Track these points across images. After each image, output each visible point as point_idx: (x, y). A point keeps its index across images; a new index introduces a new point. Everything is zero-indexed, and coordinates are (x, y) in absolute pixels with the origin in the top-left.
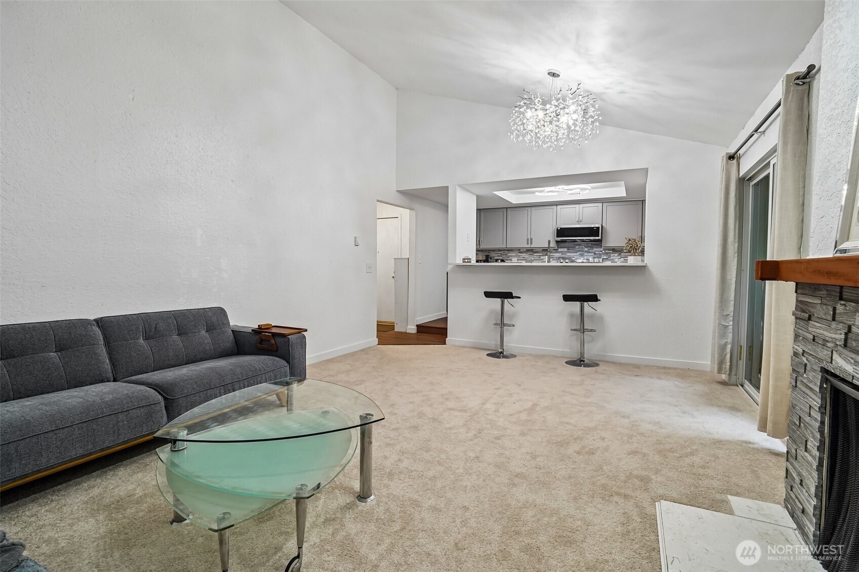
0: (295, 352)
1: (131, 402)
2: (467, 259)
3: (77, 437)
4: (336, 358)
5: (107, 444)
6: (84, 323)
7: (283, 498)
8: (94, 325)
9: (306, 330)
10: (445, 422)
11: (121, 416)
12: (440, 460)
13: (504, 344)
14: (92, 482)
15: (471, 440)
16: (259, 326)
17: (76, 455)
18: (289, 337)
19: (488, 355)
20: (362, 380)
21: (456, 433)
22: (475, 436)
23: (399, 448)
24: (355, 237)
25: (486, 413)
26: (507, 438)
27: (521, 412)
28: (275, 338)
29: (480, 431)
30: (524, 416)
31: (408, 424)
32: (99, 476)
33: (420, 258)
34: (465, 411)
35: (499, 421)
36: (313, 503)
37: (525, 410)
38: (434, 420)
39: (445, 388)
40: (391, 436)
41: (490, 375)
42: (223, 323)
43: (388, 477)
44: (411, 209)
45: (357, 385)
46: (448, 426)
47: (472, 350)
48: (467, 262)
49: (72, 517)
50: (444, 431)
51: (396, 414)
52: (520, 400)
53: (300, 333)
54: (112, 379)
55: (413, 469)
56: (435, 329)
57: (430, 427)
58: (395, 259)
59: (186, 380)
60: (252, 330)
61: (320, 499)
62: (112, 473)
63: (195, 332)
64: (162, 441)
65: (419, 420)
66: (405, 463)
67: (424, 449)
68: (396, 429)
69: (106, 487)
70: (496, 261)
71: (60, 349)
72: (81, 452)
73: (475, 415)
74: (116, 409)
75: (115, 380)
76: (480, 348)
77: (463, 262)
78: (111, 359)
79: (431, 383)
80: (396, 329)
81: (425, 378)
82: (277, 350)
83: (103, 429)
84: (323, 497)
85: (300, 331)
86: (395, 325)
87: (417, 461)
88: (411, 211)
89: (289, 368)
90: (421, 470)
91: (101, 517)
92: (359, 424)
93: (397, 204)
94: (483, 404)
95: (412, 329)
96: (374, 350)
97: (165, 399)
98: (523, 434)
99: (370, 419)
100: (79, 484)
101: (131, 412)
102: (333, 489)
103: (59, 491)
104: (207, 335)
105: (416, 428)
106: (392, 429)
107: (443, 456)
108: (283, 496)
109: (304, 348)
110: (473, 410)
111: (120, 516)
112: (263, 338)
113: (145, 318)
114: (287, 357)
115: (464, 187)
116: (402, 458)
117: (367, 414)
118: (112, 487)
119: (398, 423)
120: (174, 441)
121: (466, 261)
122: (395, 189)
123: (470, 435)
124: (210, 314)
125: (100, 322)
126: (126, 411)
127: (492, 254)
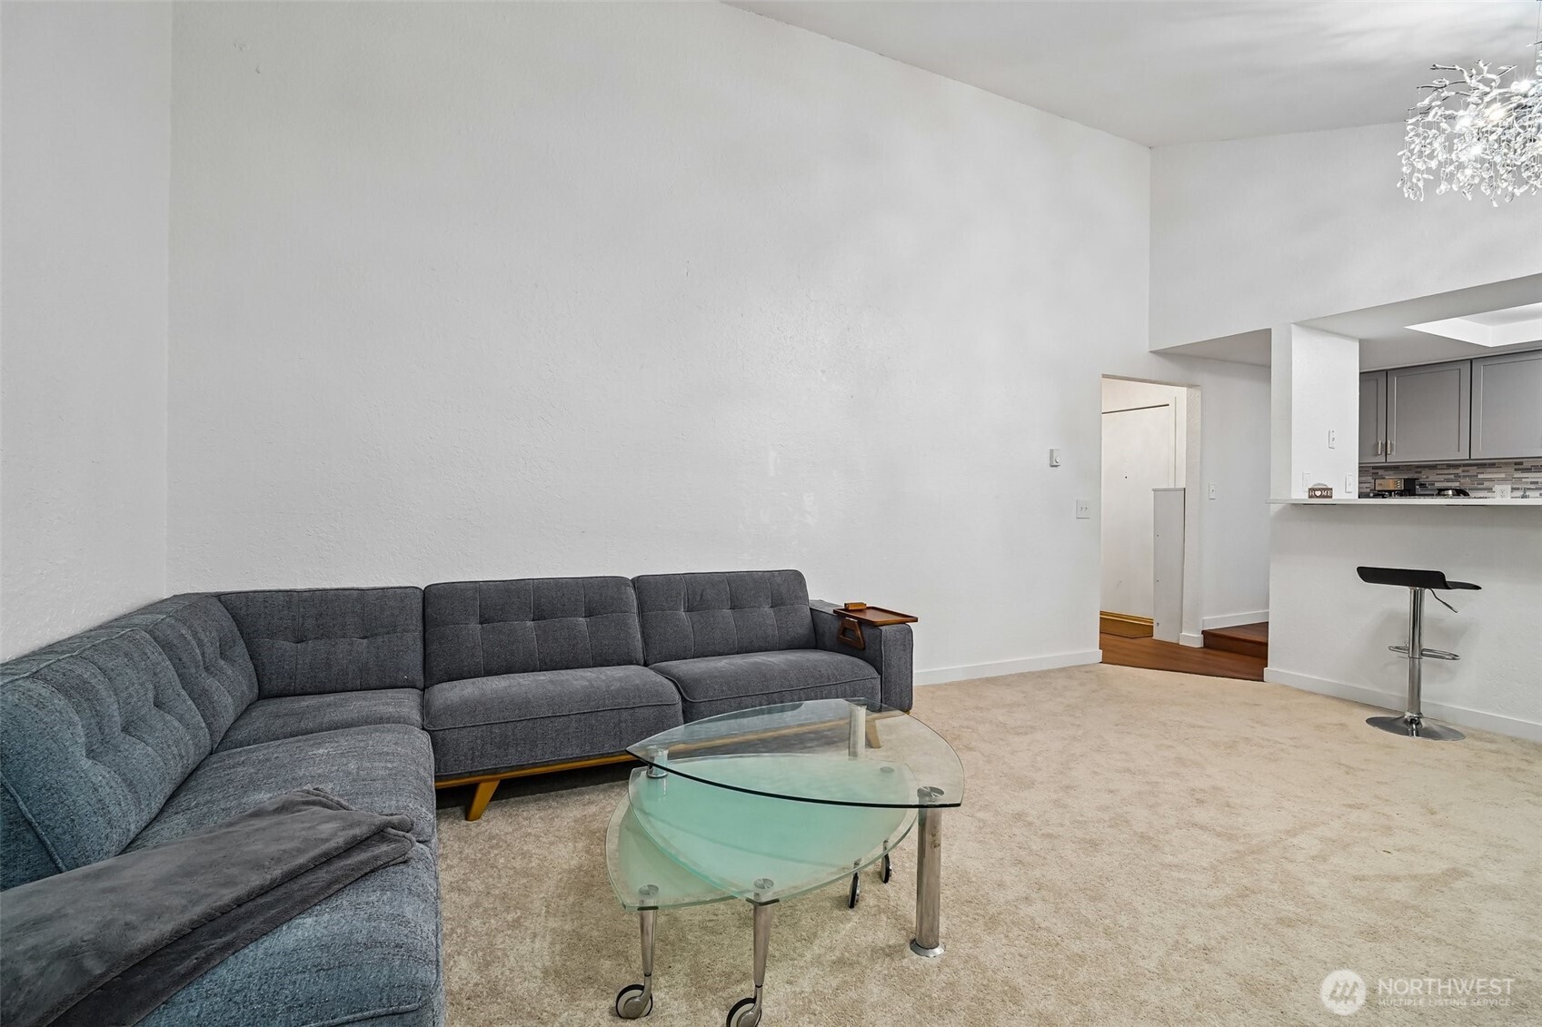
0: (892, 656)
1: (640, 696)
2: (1320, 489)
3: (574, 732)
4: (1004, 677)
5: (607, 749)
6: (618, 582)
7: (732, 894)
8: (629, 586)
9: (915, 620)
10: (1167, 849)
11: (625, 715)
12: (1111, 925)
13: (1422, 699)
14: (593, 797)
15: (1212, 907)
16: (845, 604)
17: (572, 754)
18: (883, 628)
19: (1371, 721)
20: (1032, 727)
21: (1180, 880)
22: (1227, 901)
23: (1038, 876)
24: (1052, 451)
25: (1288, 855)
26: (1314, 930)
27: (1397, 879)
28: (863, 628)
29: (1244, 893)
30: (1399, 892)
31: (1080, 834)
32: (605, 790)
33: (1212, 488)
34: (1231, 838)
35: (1312, 883)
36: (834, 923)
37: (1415, 877)
38: (1144, 838)
39: (1209, 776)
40: (1034, 848)
41: (1349, 770)
42: (796, 596)
43: (986, 924)
44: (1190, 386)
45: (1018, 734)
46: (1169, 859)
47: (1334, 702)
48: (1321, 497)
49: (557, 833)
50: (1154, 869)
51: (1065, 806)
52: (1412, 849)
53: (904, 623)
54: (642, 662)
55: (1043, 926)
56: (1249, 645)
57: (1127, 851)
58: (1155, 490)
59: (716, 677)
60: (835, 611)
61: (849, 920)
62: (618, 790)
63: (754, 607)
64: (639, 763)
65: (1108, 830)
66: (1036, 910)
67: (1088, 892)
68: (1049, 836)
69: (604, 808)
70: (1441, 492)
71: (589, 614)
72: (577, 752)
73: (1253, 852)
74: (619, 704)
75: (646, 665)
76: (1352, 701)
77: (1310, 497)
78: (643, 633)
79: (1180, 760)
80: (1157, 636)
81: (1171, 747)
82: (864, 649)
83: (603, 727)
84: (855, 919)
85: (906, 619)
86: (1155, 625)
87: (1062, 911)
88: (1191, 390)
89: (879, 682)
90: (1060, 932)
91: (580, 845)
92: (917, 803)
93: (1153, 378)
94: (1291, 833)
95: (1192, 639)
96: (1087, 672)
97: (684, 700)
98: (1371, 934)
99: (936, 800)
100: (581, 794)
101: (637, 710)
102: (880, 911)
103: (562, 796)
104: (771, 612)
105: (1094, 845)
106: (1043, 835)
107: (1124, 920)
108: (732, 891)
109: (909, 651)
110: (1254, 842)
111: (599, 851)
112: (846, 626)
113: (691, 580)
114: (876, 663)
115: (1313, 326)
116: (1034, 895)
117: (933, 789)
118: (609, 809)
119: (1062, 825)
120: (652, 765)
121: (1318, 493)
122: (1147, 349)
123: (1216, 893)
124: (778, 580)
125: (637, 583)
126: (632, 708)
127: (1425, 477)
